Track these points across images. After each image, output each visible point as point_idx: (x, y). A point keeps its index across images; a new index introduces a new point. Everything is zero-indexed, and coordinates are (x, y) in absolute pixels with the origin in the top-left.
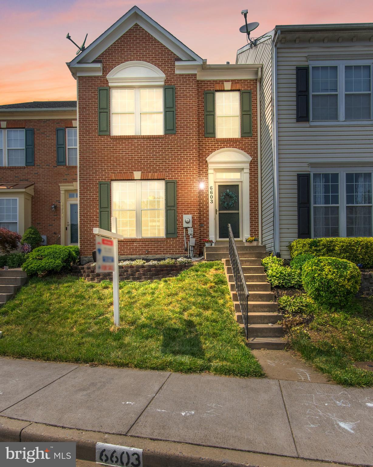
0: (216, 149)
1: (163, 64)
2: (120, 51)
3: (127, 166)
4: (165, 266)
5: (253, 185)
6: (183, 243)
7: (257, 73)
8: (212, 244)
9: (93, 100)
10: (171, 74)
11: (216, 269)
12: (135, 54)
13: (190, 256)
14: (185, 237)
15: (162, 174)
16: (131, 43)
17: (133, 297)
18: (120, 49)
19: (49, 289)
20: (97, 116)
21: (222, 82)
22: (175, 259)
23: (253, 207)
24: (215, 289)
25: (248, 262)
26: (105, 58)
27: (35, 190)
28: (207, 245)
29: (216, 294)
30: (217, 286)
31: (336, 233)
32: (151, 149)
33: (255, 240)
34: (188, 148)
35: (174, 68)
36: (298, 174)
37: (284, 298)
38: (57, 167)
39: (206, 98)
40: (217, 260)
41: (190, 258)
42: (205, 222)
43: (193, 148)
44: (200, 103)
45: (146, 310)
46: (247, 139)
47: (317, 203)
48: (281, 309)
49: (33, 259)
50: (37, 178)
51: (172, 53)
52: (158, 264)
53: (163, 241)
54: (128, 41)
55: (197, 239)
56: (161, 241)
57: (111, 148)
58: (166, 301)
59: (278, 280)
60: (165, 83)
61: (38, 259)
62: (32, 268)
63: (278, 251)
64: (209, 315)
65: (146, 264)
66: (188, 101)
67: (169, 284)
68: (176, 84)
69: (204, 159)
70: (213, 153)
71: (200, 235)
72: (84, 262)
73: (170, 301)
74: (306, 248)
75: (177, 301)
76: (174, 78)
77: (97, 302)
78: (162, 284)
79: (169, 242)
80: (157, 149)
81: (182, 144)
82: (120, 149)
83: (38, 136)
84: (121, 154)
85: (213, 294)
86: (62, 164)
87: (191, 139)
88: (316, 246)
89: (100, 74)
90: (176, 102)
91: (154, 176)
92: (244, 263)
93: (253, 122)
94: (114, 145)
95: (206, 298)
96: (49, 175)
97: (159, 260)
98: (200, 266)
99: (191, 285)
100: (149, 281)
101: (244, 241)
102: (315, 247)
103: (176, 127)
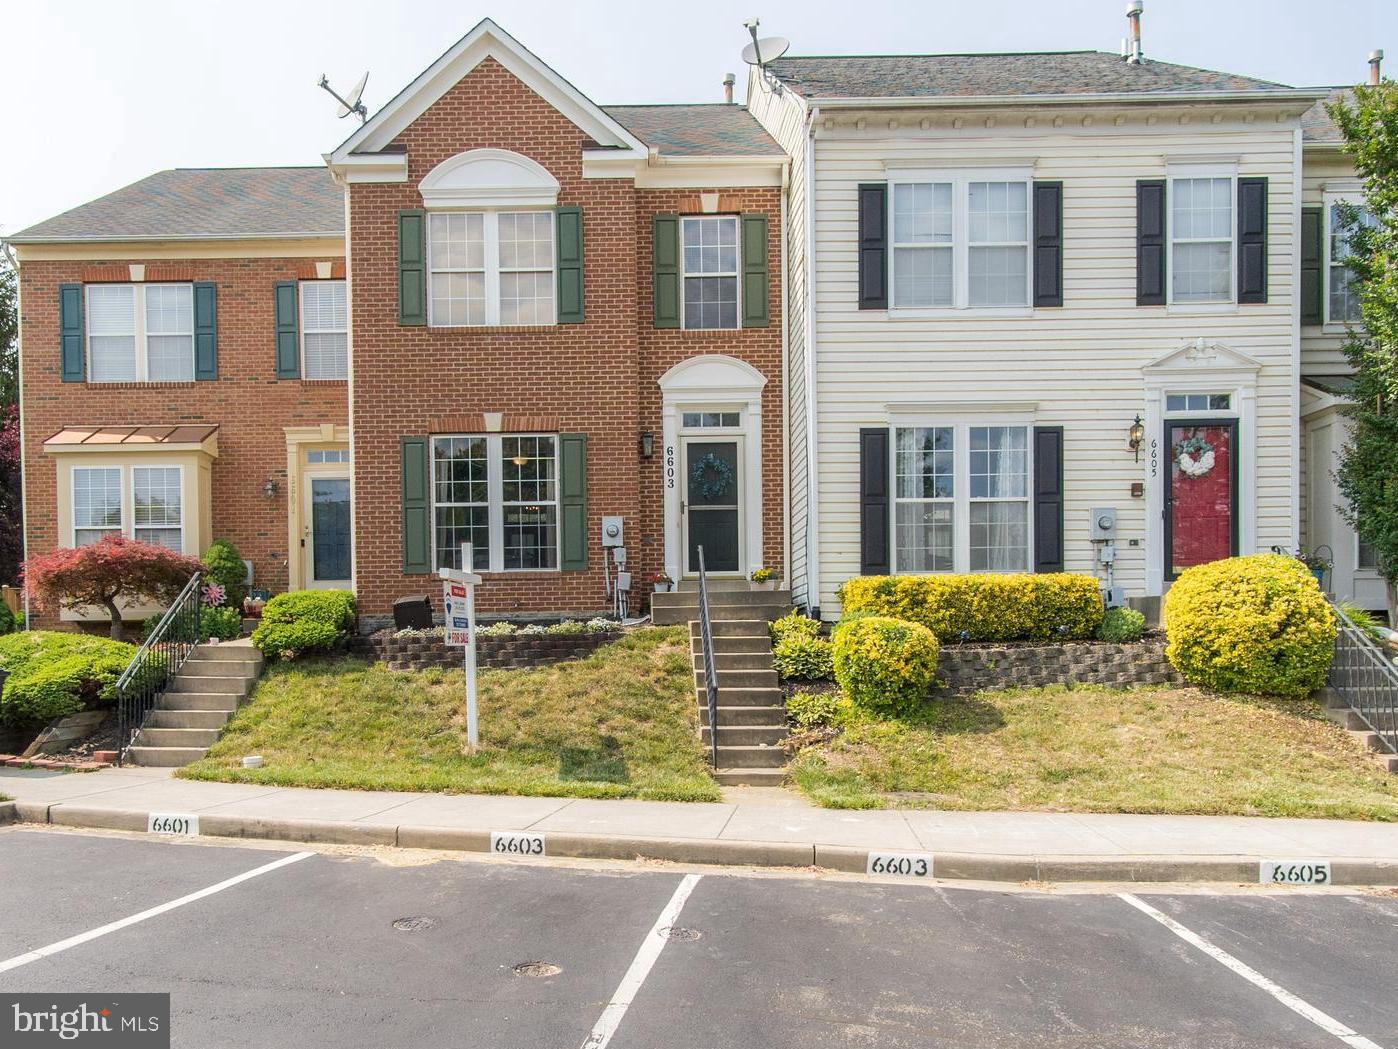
0: (683, 356)
1: (554, 153)
2: (449, 121)
3: (468, 400)
4: (563, 637)
5: (771, 444)
6: (601, 583)
7: (779, 173)
8: (669, 587)
9: (386, 241)
10: (574, 178)
11: (673, 644)
12: (488, 129)
13: (618, 614)
14: (607, 570)
15: (553, 419)
16: (478, 103)
17: (498, 699)
18: (449, 117)
19: (318, 686)
20: (397, 279)
21: (696, 193)
22: (582, 620)
23: (771, 497)
24: (666, 683)
25: (740, 628)
26: (414, 140)
27: (222, 445)
28: (659, 589)
29: (666, 694)
30: (669, 678)
31: (945, 563)
32: (526, 359)
33: (770, 577)
34: (614, 357)
35: (581, 163)
36: (861, 429)
37: (798, 698)
38: (276, 383)
39: (658, 231)
40: (678, 623)
41: (618, 618)
42: (655, 534)
43: (625, 357)
44: (643, 245)
45: (527, 722)
46: (757, 331)
47: (906, 494)
48: (790, 718)
49: (274, 622)
50: (226, 413)
51: (576, 127)
52: (546, 632)
53: (554, 579)
54: (470, 98)
55: (635, 573)
56: (550, 579)
57: (431, 355)
58: (565, 705)
59: (794, 664)
60: (558, 199)
61: (285, 621)
62: (274, 641)
63: (814, 603)
64: (647, 730)
65: (520, 632)
66: (613, 245)
67: (570, 674)
68: (584, 204)
69: (653, 380)
70: (676, 367)
71: (643, 565)
72: (368, 628)
73: (573, 705)
74: (870, 598)
75: (587, 705)
76: (580, 188)
77: (425, 709)
78: (554, 675)
79: (568, 581)
80: (541, 358)
81: (599, 347)
82: (453, 360)
83: (228, 304)
84: (454, 370)
85: (660, 692)
86: (290, 375)
87: (622, 336)
88: (890, 593)
89: (403, 178)
90: (584, 245)
91: (533, 423)
92: (732, 629)
93: (771, 291)
94: (437, 350)
95: (646, 700)
96: (255, 404)
97: (547, 623)
98: (638, 638)
99: (615, 676)
100: (527, 668)
101: (749, 578)
102: (887, 595)
103: (586, 307)
